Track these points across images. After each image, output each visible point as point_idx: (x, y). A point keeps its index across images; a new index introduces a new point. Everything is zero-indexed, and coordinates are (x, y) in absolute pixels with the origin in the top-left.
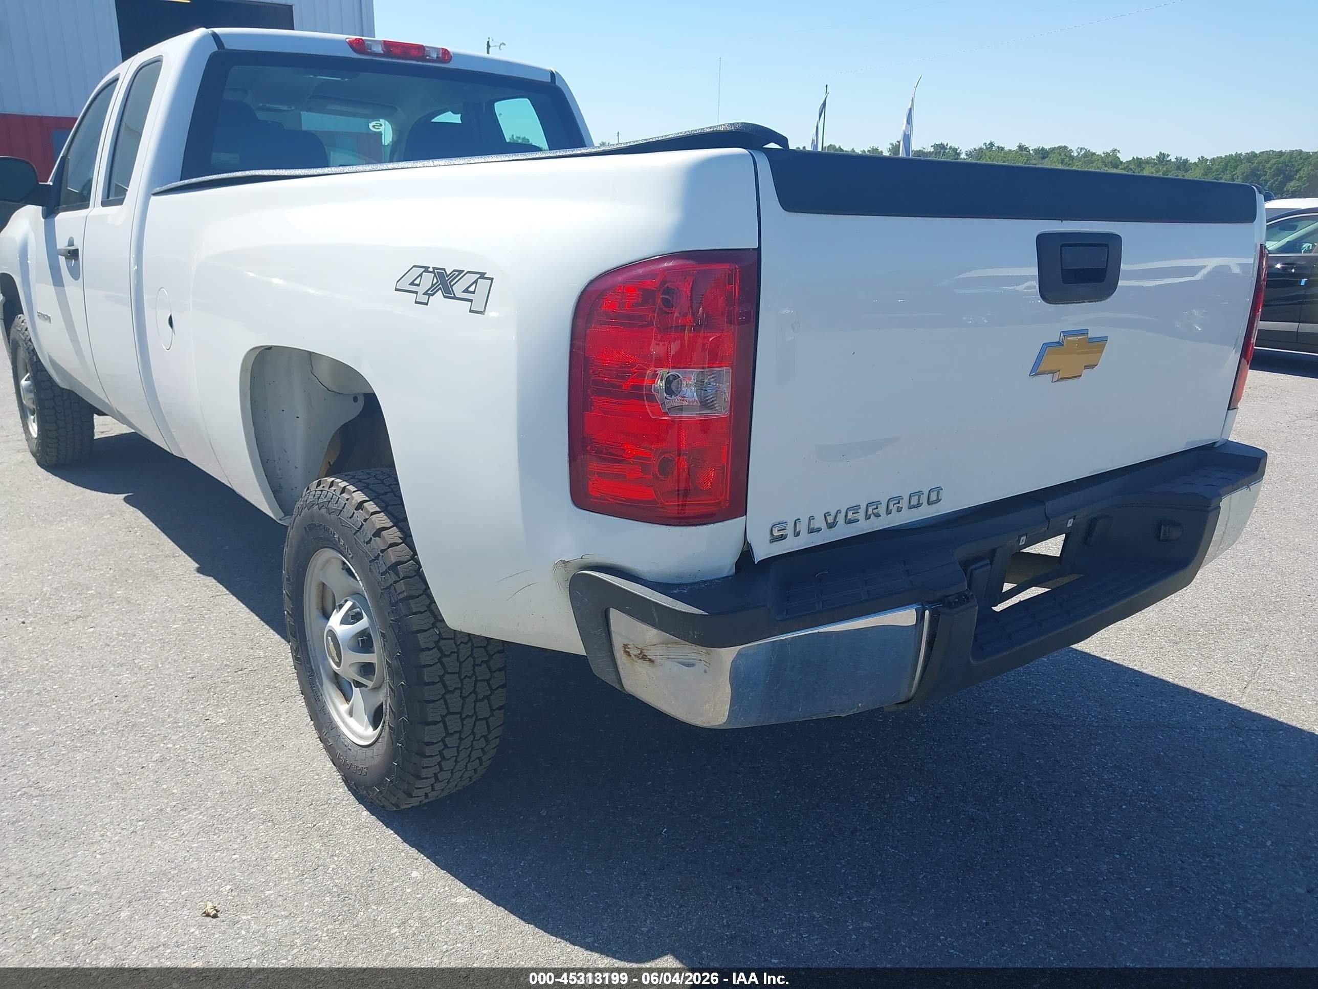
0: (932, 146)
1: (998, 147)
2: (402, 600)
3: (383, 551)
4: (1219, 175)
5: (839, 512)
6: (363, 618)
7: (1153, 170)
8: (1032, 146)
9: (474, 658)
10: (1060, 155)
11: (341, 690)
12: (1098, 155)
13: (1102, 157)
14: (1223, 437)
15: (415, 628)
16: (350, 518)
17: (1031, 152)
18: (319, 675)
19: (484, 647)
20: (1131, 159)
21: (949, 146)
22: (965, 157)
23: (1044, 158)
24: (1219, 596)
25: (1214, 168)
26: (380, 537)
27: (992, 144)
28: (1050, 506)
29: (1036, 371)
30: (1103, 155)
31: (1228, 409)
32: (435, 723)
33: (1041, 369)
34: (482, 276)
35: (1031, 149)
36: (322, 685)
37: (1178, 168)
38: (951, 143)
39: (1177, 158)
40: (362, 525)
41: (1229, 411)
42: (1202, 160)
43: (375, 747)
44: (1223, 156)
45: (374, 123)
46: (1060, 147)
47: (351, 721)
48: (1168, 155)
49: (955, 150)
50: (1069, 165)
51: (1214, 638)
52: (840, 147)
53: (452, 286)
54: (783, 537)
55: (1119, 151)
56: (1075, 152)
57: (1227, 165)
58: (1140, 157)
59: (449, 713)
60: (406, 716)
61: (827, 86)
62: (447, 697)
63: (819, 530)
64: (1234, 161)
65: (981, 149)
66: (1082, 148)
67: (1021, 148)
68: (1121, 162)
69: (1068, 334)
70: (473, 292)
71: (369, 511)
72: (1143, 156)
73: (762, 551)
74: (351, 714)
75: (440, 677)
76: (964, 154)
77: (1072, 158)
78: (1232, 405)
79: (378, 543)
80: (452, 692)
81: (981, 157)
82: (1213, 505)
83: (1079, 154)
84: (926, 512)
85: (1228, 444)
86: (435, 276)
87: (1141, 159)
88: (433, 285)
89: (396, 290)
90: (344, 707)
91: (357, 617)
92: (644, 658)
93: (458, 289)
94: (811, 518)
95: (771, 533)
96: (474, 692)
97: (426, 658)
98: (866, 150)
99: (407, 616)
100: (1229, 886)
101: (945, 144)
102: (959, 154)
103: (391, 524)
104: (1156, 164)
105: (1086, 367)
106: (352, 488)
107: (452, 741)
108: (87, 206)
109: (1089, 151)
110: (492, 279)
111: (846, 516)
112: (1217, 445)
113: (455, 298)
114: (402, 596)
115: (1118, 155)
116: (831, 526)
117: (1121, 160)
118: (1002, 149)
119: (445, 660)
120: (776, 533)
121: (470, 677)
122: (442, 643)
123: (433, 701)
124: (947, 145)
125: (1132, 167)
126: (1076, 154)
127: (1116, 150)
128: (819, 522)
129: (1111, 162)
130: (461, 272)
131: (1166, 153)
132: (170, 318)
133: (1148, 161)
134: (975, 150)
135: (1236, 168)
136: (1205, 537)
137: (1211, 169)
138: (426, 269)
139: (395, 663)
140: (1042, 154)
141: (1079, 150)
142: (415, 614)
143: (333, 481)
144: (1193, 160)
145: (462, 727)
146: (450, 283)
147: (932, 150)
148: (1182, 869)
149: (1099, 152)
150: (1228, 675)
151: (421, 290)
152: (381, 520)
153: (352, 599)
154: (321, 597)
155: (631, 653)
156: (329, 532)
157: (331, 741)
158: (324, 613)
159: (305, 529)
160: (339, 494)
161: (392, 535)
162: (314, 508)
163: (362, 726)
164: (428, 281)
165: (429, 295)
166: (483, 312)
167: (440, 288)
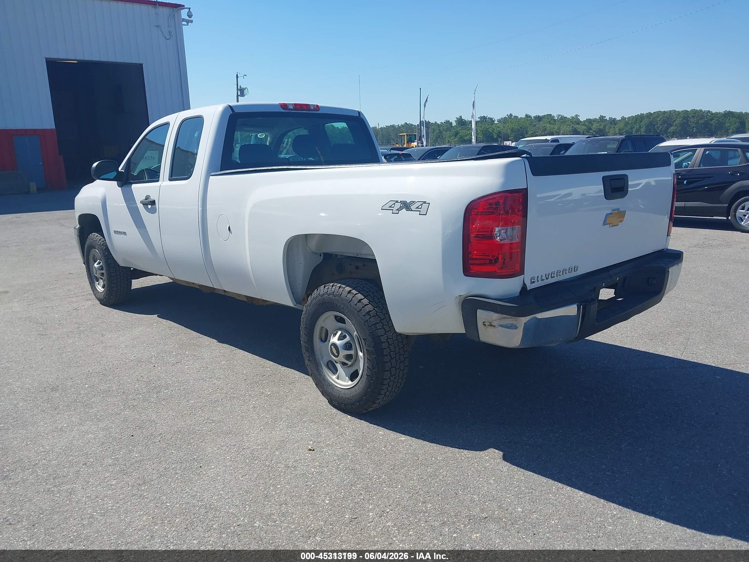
0: (479, 118)
1: (515, 116)
2: (373, 325)
3: (363, 307)
4: (632, 126)
5: (549, 274)
6: (346, 337)
7: (598, 125)
8: (533, 115)
9: (399, 346)
10: (548, 119)
11: (331, 370)
12: (568, 118)
13: (570, 119)
14: (667, 247)
15: (380, 335)
16: (346, 297)
17: (533, 118)
18: (321, 365)
19: (402, 342)
20: (586, 119)
21: (488, 117)
22: (497, 123)
23: (539, 121)
24: (666, 322)
25: (630, 122)
26: (361, 303)
27: (511, 115)
28: (611, 272)
29: (605, 223)
30: (571, 118)
31: (667, 236)
32: (388, 371)
33: (606, 223)
34: (425, 202)
35: (532, 116)
36: (322, 370)
37: (611, 123)
38: (489, 115)
39: (610, 118)
40: (352, 299)
41: (668, 237)
42: (623, 118)
43: (356, 387)
44: (634, 116)
45: (260, 134)
46: (548, 115)
47: (339, 381)
48: (605, 117)
49: (491, 119)
50: (554, 124)
51: (667, 337)
52: (428, 121)
53: (410, 207)
54: (534, 282)
55: (579, 116)
56: (556, 117)
57: (636, 121)
58: (590, 118)
59: (392, 367)
60: (376, 369)
61: (420, 88)
62: (392, 360)
63: (544, 280)
64: (640, 118)
65: (505, 118)
66: (559, 115)
67: (527, 116)
68: (581, 122)
69: (614, 210)
70: (421, 208)
72: (592, 117)
73: (530, 287)
74: (338, 378)
75: (389, 353)
76: (496, 121)
77: (555, 120)
78: (668, 235)
79: (360, 305)
80: (393, 359)
81: (506, 122)
82: (667, 270)
83: (558, 118)
84: (574, 274)
85: (668, 249)
86: (401, 203)
87: (591, 119)
88: (400, 207)
89: (382, 209)
90: (334, 377)
91: (345, 337)
92: (491, 325)
93: (413, 207)
94: (542, 276)
95: (531, 281)
96: (399, 359)
97: (385, 345)
98: (443, 122)
99: (376, 330)
100: (687, 414)
101: (486, 116)
102: (494, 121)
103: (364, 297)
104: (599, 122)
105: (620, 222)
106: (344, 286)
107: (392, 379)
108: (158, 181)
109: (563, 116)
110: (429, 203)
111: (551, 275)
112: (664, 250)
113: (412, 210)
114: (373, 323)
115: (579, 117)
116: (547, 279)
117: (581, 120)
118: (517, 117)
119: (390, 346)
120: (532, 281)
121: (398, 353)
122: (389, 340)
123: (387, 362)
124: (487, 117)
125: (587, 124)
126: (556, 118)
127: (577, 115)
128: (544, 278)
129: (575, 122)
130: (414, 202)
131: (604, 115)
132: (229, 227)
133: (595, 120)
134: (502, 118)
135: (641, 122)
136: (665, 283)
137: (628, 123)
138: (397, 202)
139: (371, 349)
140: (538, 119)
141: (558, 116)
142: (379, 329)
143: (333, 285)
144: (618, 118)
145: (396, 372)
146: (409, 206)
147: (479, 120)
148: (668, 411)
149: (569, 117)
150: (675, 349)
151: (395, 209)
152: (360, 296)
153: (340, 331)
154: (321, 333)
155: (485, 325)
156: (334, 304)
157: (330, 391)
158: (322, 340)
159: (319, 305)
160: (338, 289)
161: (366, 301)
162: (325, 296)
163: (345, 381)
164: (398, 205)
165: (399, 210)
166: (426, 215)
167: (404, 208)
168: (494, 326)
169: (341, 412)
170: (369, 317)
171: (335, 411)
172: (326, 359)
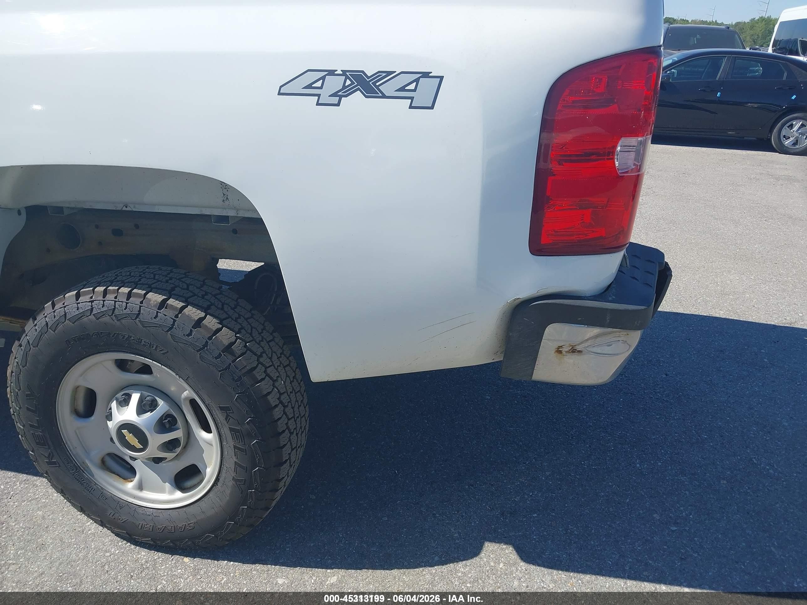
2: (245, 374)
3: (210, 338)
6: (158, 405)
11: (114, 473)
15: (265, 393)
16: (155, 318)
18: (86, 469)
19: (300, 391)
26: (201, 327)
34: (426, 75)
36: (93, 476)
40: (174, 321)
47: (146, 494)
53: (377, 87)
59: (292, 450)
62: (291, 437)
70: (414, 90)
71: (176, 308)
74: (140, 488)
75: (286, 424)
79: (200, 334)
86: (347, 78)
88: (344, 87)
89: (280, 94)
90: (130, 486)
91: (153, 406)
92: (575, 352)
93: (388, 88)
96: (301, 427)
97: (278, 412)
99: (253, 385)
103: (203, 314)
106: (139, 291)
110: (441, 78)
113: (384, 96)
114: (244, 371)
119: (286, 410)
121: (298, 417)
122: (283, 396)
123: (285, 445)
130: (389, 73)
138: (332, 73)
139: (246, 427)
142: (260, 381)
145: (296, 456)
146: (374, 83)
151: (325, 92)
152: (193, 313)
153: (137, 390)
154: (74, 399)
155: (560, 352)
156: (121, 337)
157: (124, 518)
158: (77, 413)
159: (68, 342)
160: (125, 300)
161: (211, 322)
162: (85, 319)
163: (162, 491)
164: (334, 83)
165: (341, 97)
166: (432, 108)
167: (358, 89)
168: (579, 352)
169: (160, 554)
170: (231, 358)
171: (144, 554)
172: (97, 453)
